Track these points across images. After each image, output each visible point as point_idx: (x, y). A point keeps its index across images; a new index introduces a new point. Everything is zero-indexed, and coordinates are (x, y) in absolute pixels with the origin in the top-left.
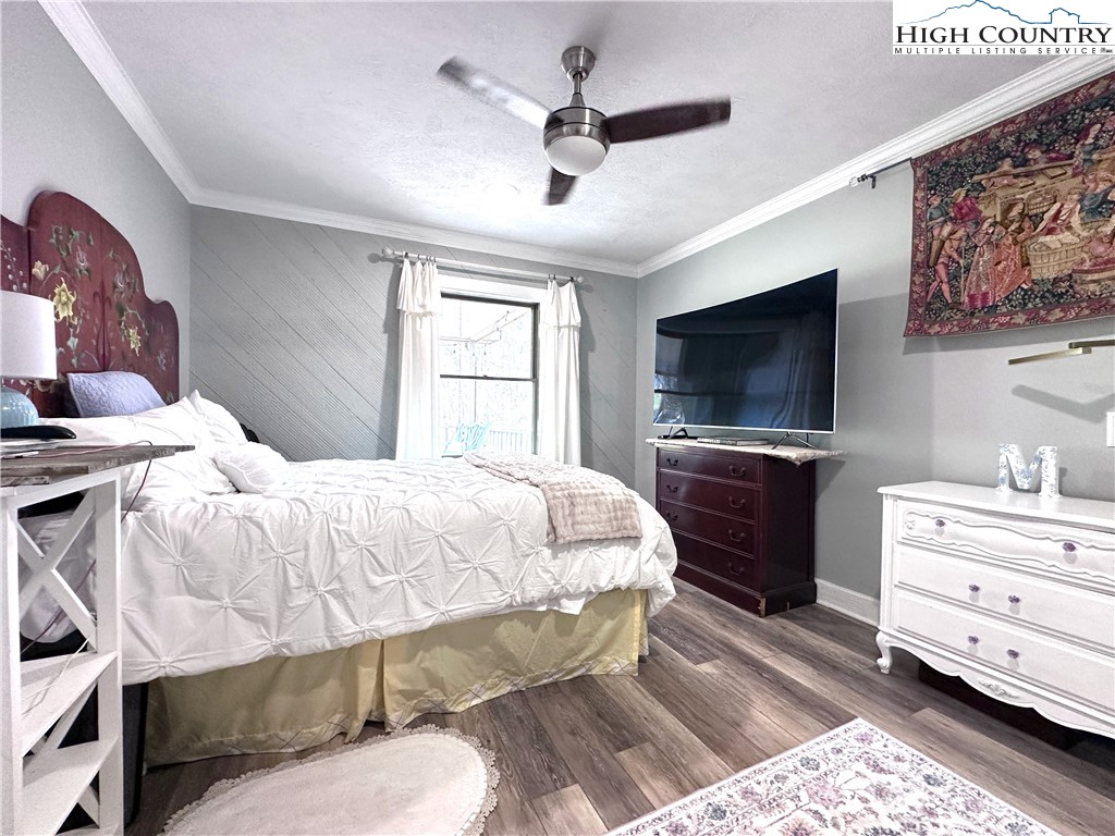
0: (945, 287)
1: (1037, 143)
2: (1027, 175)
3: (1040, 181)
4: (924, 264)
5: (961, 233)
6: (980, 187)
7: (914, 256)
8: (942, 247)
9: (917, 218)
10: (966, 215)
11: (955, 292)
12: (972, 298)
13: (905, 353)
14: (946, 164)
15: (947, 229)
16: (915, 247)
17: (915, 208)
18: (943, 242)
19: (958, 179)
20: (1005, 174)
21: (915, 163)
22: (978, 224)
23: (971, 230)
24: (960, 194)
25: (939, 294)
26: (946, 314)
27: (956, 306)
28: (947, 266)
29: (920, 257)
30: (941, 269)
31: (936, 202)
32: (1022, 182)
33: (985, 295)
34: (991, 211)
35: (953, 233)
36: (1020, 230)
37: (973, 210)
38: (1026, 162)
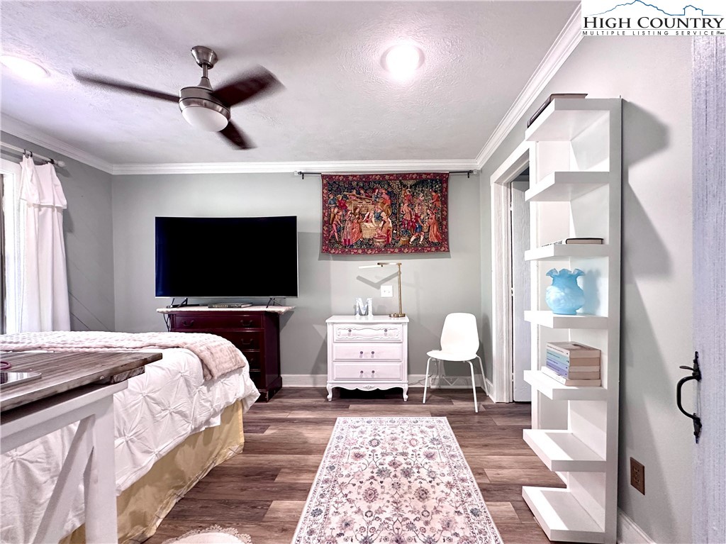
0: (336, 234)
1: (363, 188)
2: (361, 198)
3: (364, 203)
4: (327, 222)
5: (341, 213)
6: (345, 196)
7: (323, 218)
8: (334, 217)
9: (324, 202)
10: (342, 206)
11: (340, 237)
12: (345, 240)
13: (319, 259)
14: (334, 182)
15: (336, 210)
16: (324, 214)
17: (323, 197)
18: (335, 215)
19: (339, 191)
20: (354, 195)
21: (324, 177)
22: (347, 211)
23: (344, 213)
24: (340, 197)
25: (333, 237)
26: (336, 245)
27: (340, 242)
28: (336, 226)
29: (326, 219)
30: (334, 225)
31: (332, 198)
32: (359, 201)
33: (349, 240)
34: (350, 208)
35: (338, 212)
36: (359, 218)
37: (344, 205)
38: (360, 194)
